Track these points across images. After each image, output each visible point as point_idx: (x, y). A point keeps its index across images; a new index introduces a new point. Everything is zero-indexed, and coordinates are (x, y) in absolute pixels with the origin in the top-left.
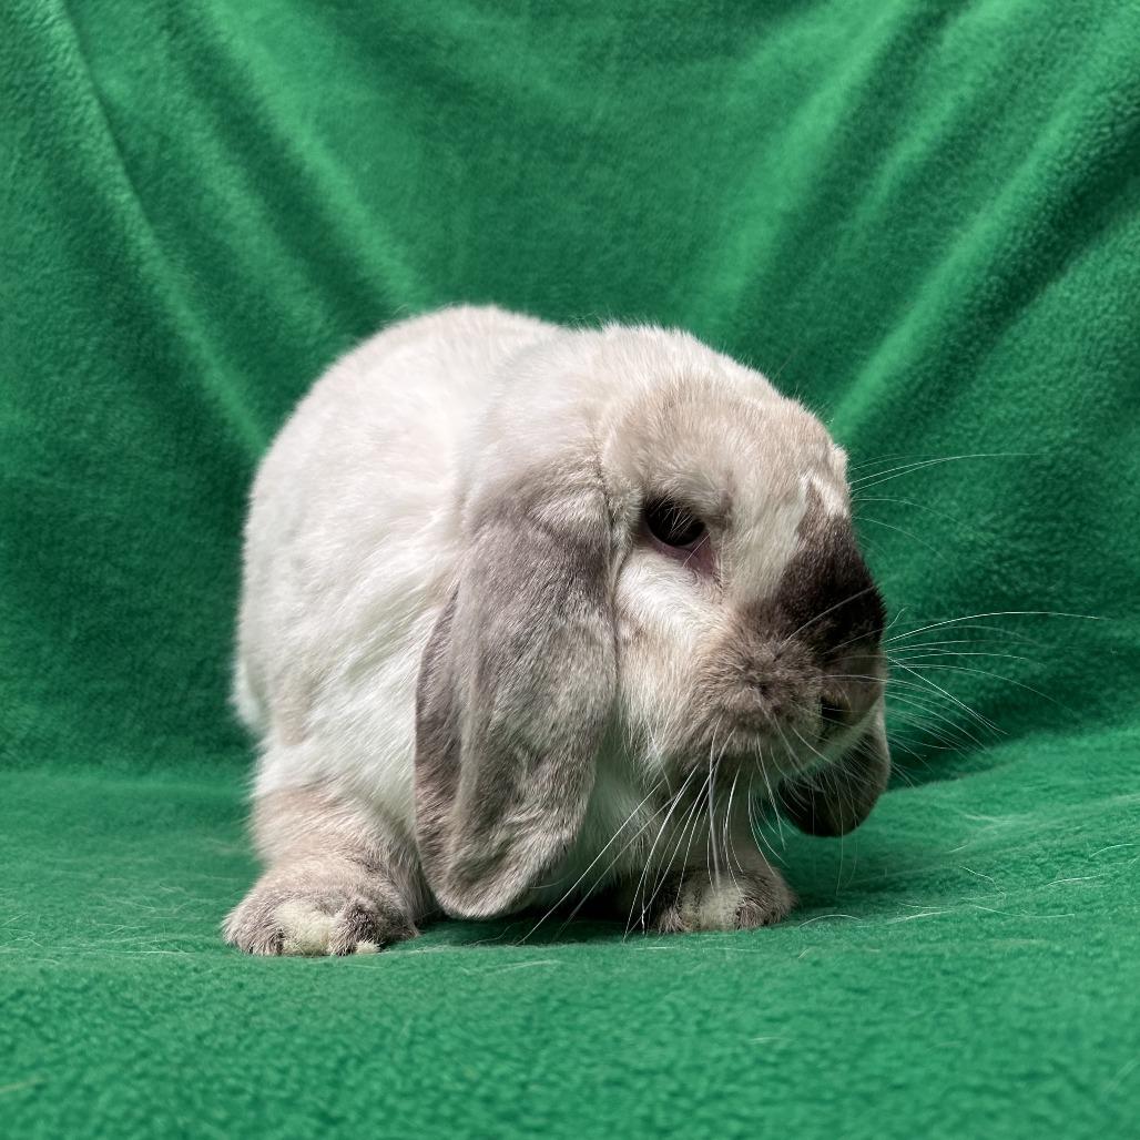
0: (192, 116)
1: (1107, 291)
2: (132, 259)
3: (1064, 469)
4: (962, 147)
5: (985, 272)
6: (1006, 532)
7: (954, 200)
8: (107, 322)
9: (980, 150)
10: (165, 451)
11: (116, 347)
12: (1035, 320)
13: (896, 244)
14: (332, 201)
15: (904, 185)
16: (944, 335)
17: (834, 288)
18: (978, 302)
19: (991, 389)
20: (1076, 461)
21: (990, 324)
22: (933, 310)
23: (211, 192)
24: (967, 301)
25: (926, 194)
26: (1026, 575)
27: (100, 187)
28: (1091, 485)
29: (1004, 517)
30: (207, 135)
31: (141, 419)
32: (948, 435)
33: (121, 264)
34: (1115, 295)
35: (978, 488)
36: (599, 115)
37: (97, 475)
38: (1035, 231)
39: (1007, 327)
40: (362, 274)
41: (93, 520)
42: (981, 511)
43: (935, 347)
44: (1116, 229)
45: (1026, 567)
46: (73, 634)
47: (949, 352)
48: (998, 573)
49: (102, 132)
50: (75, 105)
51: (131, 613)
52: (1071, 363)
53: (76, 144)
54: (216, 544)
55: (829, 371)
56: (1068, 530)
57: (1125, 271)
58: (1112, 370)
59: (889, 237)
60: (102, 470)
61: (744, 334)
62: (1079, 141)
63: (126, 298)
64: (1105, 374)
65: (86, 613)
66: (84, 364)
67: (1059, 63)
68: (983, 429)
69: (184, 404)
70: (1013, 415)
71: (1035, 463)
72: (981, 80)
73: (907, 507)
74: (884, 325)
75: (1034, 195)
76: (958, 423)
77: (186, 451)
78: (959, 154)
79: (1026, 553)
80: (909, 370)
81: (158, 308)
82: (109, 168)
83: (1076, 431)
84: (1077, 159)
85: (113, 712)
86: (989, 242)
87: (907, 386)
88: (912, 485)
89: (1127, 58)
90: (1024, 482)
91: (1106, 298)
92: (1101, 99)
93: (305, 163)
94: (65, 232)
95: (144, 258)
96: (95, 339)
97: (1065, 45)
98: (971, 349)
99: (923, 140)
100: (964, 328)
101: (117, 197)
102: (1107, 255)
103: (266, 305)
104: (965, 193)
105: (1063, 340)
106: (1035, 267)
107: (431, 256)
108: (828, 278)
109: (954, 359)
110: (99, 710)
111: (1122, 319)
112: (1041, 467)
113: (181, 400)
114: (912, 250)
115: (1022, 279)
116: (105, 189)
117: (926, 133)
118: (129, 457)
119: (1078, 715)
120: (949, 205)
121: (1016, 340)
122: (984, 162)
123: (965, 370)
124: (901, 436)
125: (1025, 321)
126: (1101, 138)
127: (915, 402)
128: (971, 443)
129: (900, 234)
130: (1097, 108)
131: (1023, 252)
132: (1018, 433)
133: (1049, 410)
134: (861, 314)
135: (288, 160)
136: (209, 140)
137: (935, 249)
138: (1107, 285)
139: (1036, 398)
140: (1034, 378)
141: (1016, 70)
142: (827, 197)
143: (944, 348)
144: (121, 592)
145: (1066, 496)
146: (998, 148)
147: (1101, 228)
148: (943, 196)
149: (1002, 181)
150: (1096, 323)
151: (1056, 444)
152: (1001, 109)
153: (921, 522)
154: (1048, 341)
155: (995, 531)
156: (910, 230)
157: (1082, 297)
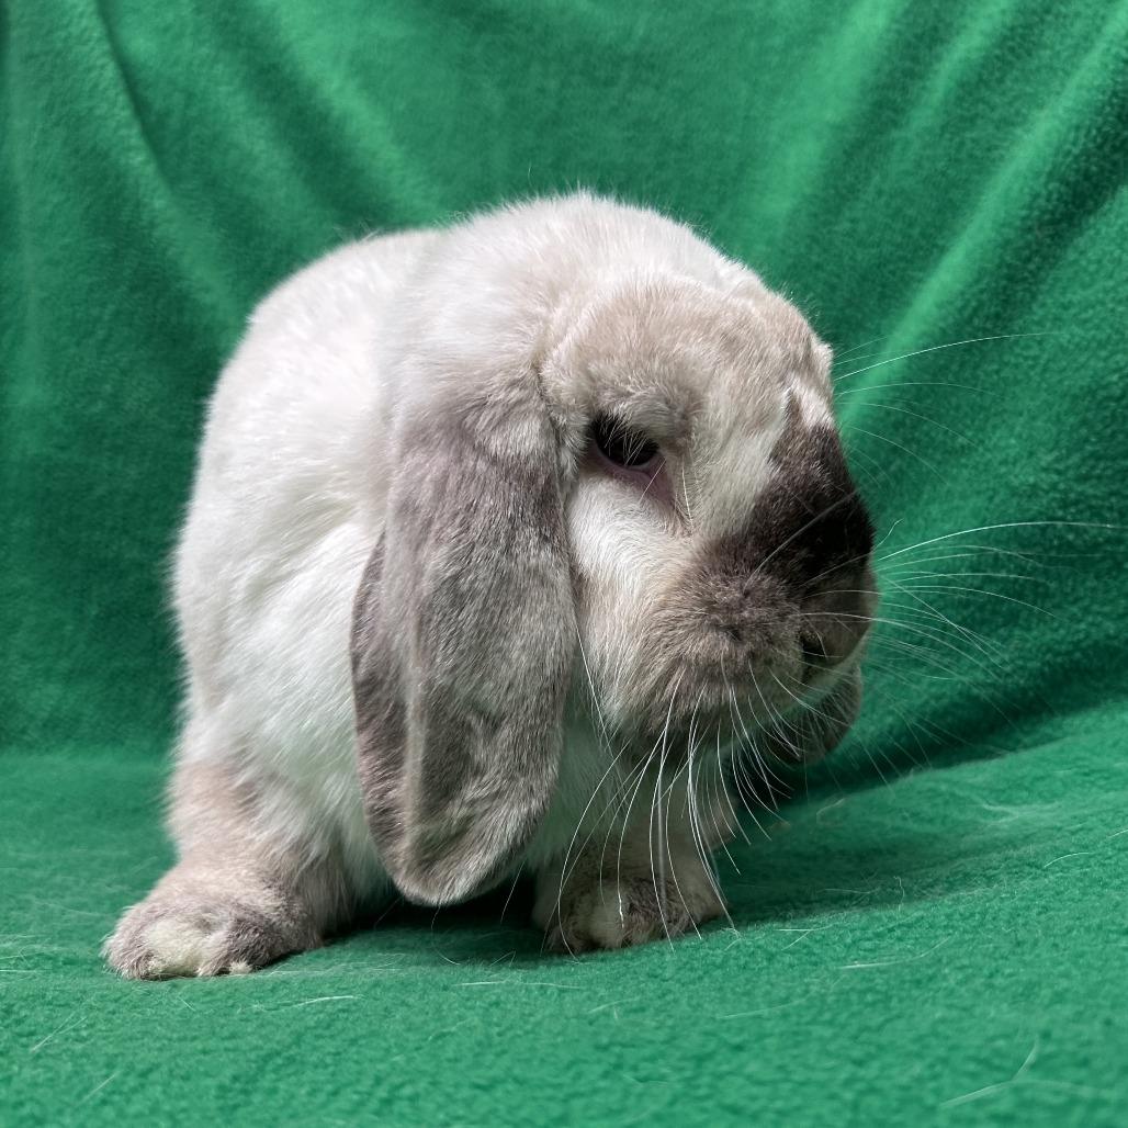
0: (219, 69)
2: (145, 223)
4: (1023, 37)
5: (1043, 179)
6: (1071, 474)
7: (1016, 98)
8: (124, 288)
9: (1043, 39)
11: (132, 314)
12: (1104, 230)
13: (953, 152)
15: (962, 85)
16: (1000, 251)
17: (888, 205)
18: (1036, 213)
19: (1054, 310)
21: (1052, 237)
22: (988, 225)
23: (237, 146)
24: (1024, 213)
25: (985, 93)
27: (114, 153)
29: (1068, 456)
31: (158, 386)
32: (1007, 364)
33: (135, 229)
35: (1039, 423)
36: (640, 31)
37: (114, 446)
38: (1099, 130)
39: (1071, 239)
41: (110, 494)
42: (1043, 449)
43: (989, 266)
46: (94, 611)
47: (1005, 271)
48: (1063, 519)
49: (117, 95)
50: (89, 70)
53: (91, 109)
55: (882, 296)
59: (946, 143)
60: (120, 442)
61: (790, 261)
63: (140, 264)
65: (106, 589)
68: (1045, 356)
70: (1077, 340)
71: (1102, 394)
73: (963, 447)
74: (940, 242)
75: (1098, 88)
76: (1017, 350)
78: (1020, 46)
79: (1095, 497)
80: (962, 293)
82: (123, 132)
85: (136, 690)
86: (1049, 144)
87: (960, 310)
88: (969, 422)
90: (1090, 415)
94: (83, 201)
95: (157, 221)
96: (111, 307)
98: (1032, 266)
99: (982, 32)
100: (1021, 243)
101: (131, 161)
104: (1029, 89)
106: (1102, 169)
108: (880, 193)
109: (1010, 278)
112: (1109, 398)
114: (971, 156)
115: (1086, 184)
116: (119, 153)
117: (983, 24)
118: (147, 426)
120: (1010, 104)
121: (1082, 253)
122: (1048, 52)
123: (1025, 290)
124: (955, 367)
125: (1092, 232)
127: (970, 330)
129: (957, 139)
131: (1086, 153)
133: (1118, 332)
134: (916, 231)
136: (236, 92)
137: (995, 154)
139: (1103, 320)
140: (1101, 295)
142: (879, 105)
143: (999, 267)
146: (1063, 36)
148: (1004, 94)
149: (1067, 74)
153: (978, 463)
154: (1117, 253)
155: (1058, 472)
156: (968, 135)
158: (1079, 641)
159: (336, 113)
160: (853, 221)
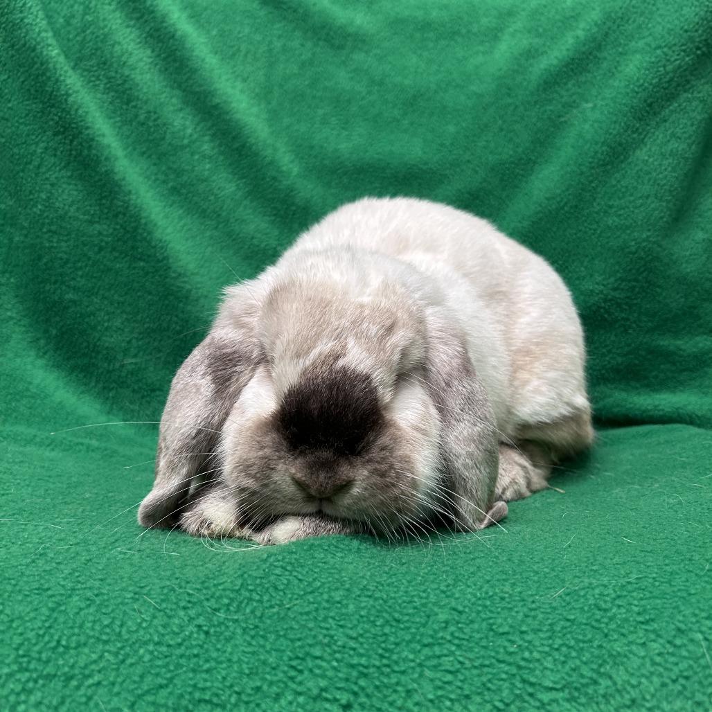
1: (667, 159)
3: (643, 255)
4: (578, 64)
7: (573, 94)
8: (49, 133)
9: (588, 68)
10: (92, 212)
11: (55, 149)
12: (629, 171)
13: (540, 114)
14: (194, 54)
15: (545, 82)
18: (596, 160)
19: (605, 208)
20: (649, 250)
21: (603, 172)
24: (591, 160)
25: (557, 88)
28: (656, 264)
29: (609, 278)
30: (113, 7)
32: (580, 231)
34: (671, 161)
35: (596, 262)
39: (613, 174)
42: (597, 274)
45: (619, 305)
48: (604, 308)
52: (648, 197)
56: (642, 287)
57: (677, 148)
58: (669, 202)
59: (537, 110)
64: (664, 204)
68: (600, 230)
70: (616, 224)
71: (627, 250)
72: (588, 27)
76: (586, 224)
78: (577, 69)
79: (620, 298)
81: (82, 123)
83: (649, 234)
84: (646, 84)
87: (559, 202)
89: (672, 30)
90: (621, 260)
91: (665, 162)
92: (659, 52)
93: (176, 31)
96: (42, 145)
98: (594, 185)
99: (556, 57)
100: (589, 174)
104: (579, 90)
105: (643, 184)
108: (502, 130)
111: (674, 174)
112: (630, 253)
114: (550, 118)
115: (620, 148)
117: (556, 53)
119: (638, 385)
121: (618, 181)
122: (591, 75)
123: (591, 196)
124: (554, 229)
125: (623, 172)
126: (658, 73)
127: (562, 212)
128: (593, 237)
129: (543, 109)
130: (656, 57)
132: (619, 233)
133: (635, 222)
135: (166, 28)
136: (114, 11)
137: (562, 119)
138: (668, 156)
139: (629, 216)
140: (628, 204)
141: (607, 23)
142: (500, 86)
145: (642, 269)
146: (598, 68)
148: (567, 90)
149: (600, 87)
150: (661, 176)
151: (638, 240)
152: (600, 45)
154: (635, 184)
155: (603, 285)
156: (548, 108)
157: (654, 160)
158: (605, 365)
159: (179, 33)
160: (487, 141)
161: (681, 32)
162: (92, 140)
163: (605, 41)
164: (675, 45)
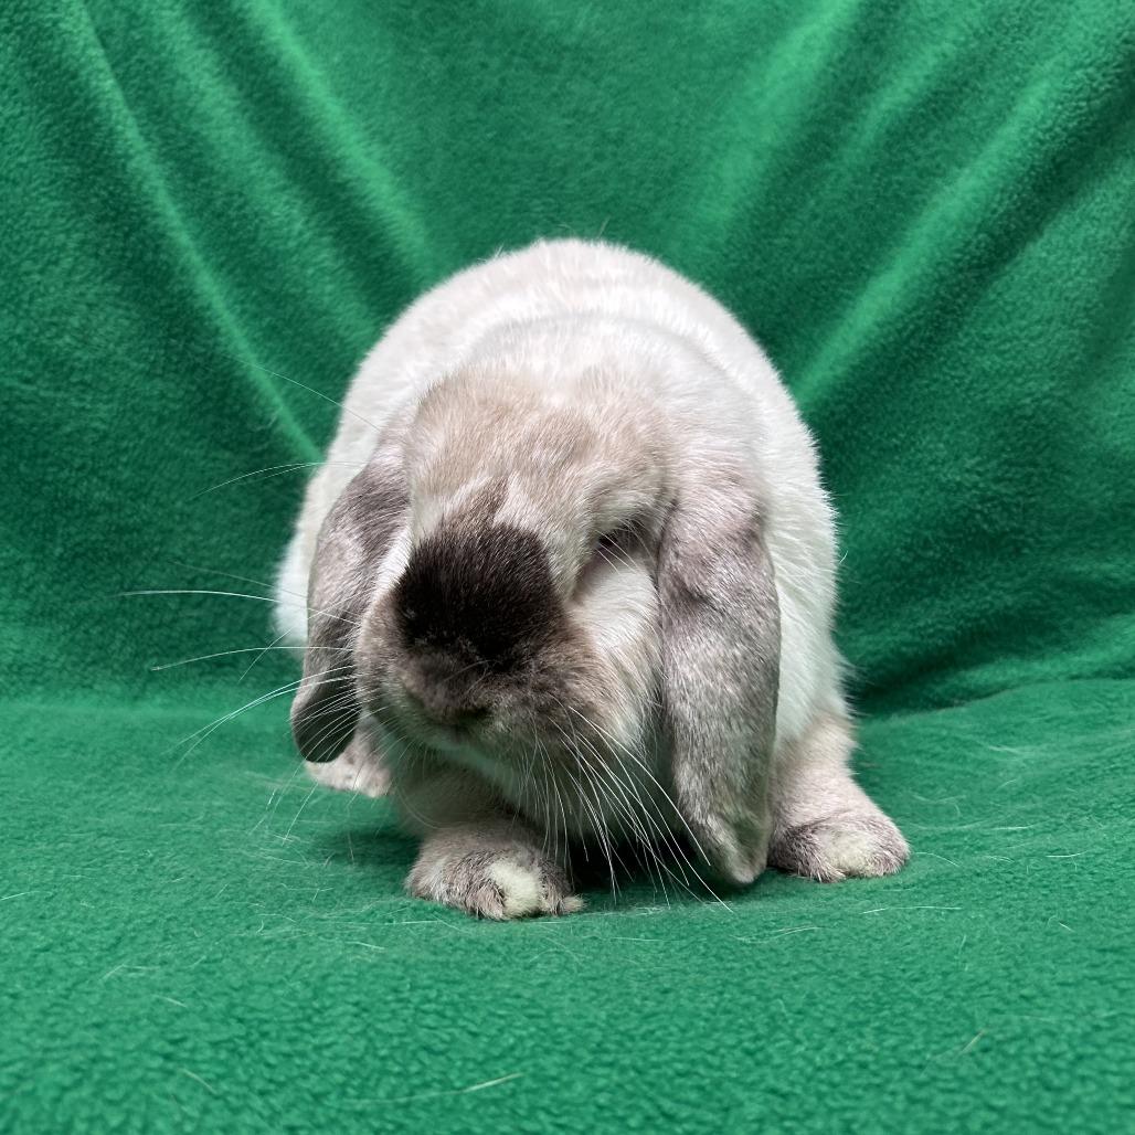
1: (1079, 254)
2: (120, 152)
3: (1044, 420)
4: (944, 102)
5: (974, 230)
6: (989, 475)
7: (937, 153)
8: (89, 217)
9: (962, 107)
11: (98, 245)
12: (1017, 277)
13: (881, 189)
14: (310, 94)
15: (890, 133)
16: (936, 285)
17: (821, 228)
18: (968, 257)
20: (1053, 412)
21: (976, 278)
22: (923, 260)
23: (184, 77)
24: (958, 256)
25: (910, 143)
26: (1006, 514)
27: (83, 73)
28: (1064, 434)
29: (989, 461)
30: (176, 14)
31: (126, 323)
32: (936, 380)
33: (107, 157)
34: (1085, 258)
35: (964, 433)
36: (580, 26)
37: (82, 382)
38: (1019, 195)
39: (991, 282)
40: (344, 176)
41: (78, 431)
42: (966, 454)
43: (926, 296)
44: (1084, 195)
45: (1006, 507)
46: (58, 551)
47: (939, 302)
48: (980, 512)
49: (80, 10)
51: (120, 530)
52: (1049, 321)
53: (55, 23)
54: (205, 457)
55: (815, 307)
56: (1042, 475)
58: (1082, 327)
59: (875, 181)
61: (734, 265)
62: (1060, 113)
63: (111, 194)
64: (1076, 332)
65: (73, 530)
66: (66, 263)
67: (1036, 30)
68: (970, 378)
69: (175, 309)
70: (998, 366)
71: (1017, 413)
72: (962, 39)
73: (896, 446)
74: (869, 267)
75: (1019, 160)
76: (945, 369)
77: (175, 359)
78: (942, 109)
79: (1006, 495)
80: (902, 317)
81: (148, 207)
82: (90, 52)
83: (1053, 384)
84: (1057, 129)
85: (102, 633)
86: (976, 200)
87: (899, 332)
88: (902, 426)
89: (1102, 37)
90: (1007, 429)
92: (1079, 73)
93: (280, 53)
94: (41, 118)
95: (132, 151)
96: (76, 236)
97: (1040, 14)
98: (960, 301)
99: (907, 91)
100: (954, 281)
101: (101, 84)
102: (1078, 220)
103: (246, 203)
104: (947, 147)
105: (1043, 299)
106: (1017, 228)
107: (407, 158)
108: (815, 216)
109: (943, 309)
110: (86, 632)
112: (1024, 417)
113: (171, 306)
114: (897, 196)
115: (1006, 239)
116: (90, 74)
117: (907, 83)
118: (115, 363)
120: (933, 156)
121: (999, 294)
122: (966, 120)
123: (953, 320)
124: (891, 379)
125: (1007, 278)
126: (1078, 112)
127: (906, 348)
128: (958, 390)
129: (885, 180)
130: (1076, 83)
131: (1008, 213)
132: (1002, 383)
133: (1030, 363)
134: (847, 255)
135: (263, 48)
136: (179, 20)
137: (918, 197)
139: (1019, 352)
140: (1017, 332)
141: (995, 33)
142: (813, 136)
143: (935, 299)
144: (109, 507)
145: (1043, 444)
146: (979, 108)
147: (1072, 193)
148: (926, 147)
149: (983, 140)
150: (1070, 284)
151: (1037, 396)
152: (982, 70)
153: (910, 462)
154: (1028, 298)
155: (979, 474)
156: (895, 178)
157: (1059, 259)
158: (986, 610)
159: (285, 58)
160: (790, 237)
161: (1118, 42)
162: (162, 236)
163: (991, 62)
164: (1107, 64)
